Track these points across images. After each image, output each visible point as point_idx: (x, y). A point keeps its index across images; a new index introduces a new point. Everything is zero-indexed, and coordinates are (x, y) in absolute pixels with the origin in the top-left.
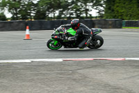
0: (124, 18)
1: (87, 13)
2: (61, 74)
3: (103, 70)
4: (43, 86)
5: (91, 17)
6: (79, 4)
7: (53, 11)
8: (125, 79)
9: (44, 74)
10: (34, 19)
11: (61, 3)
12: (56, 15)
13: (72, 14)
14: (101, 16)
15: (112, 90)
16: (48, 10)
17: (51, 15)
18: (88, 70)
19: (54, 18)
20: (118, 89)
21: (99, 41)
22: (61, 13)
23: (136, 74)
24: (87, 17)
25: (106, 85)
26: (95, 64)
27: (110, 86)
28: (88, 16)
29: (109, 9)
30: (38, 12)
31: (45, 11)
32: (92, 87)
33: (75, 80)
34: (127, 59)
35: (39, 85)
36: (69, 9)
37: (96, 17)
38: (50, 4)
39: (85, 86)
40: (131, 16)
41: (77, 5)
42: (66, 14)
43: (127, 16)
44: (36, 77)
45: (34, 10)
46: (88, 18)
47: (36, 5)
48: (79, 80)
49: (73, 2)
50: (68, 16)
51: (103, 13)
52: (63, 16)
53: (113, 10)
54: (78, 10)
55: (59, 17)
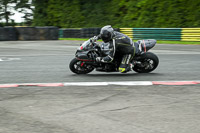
1: (7, 18)
3: (32, 102)
5: (13, 24)
8: (63, 113)
14: (29, 23)
15: (46, 130)
18: (10, 101)
20: (53, 128)
23: (79, 105)
24: (7, 24)
25: (37, 124)
26: (19, 92)
27: (42, 123)
28: (10, 21)
29: (40, 12)
32: (16, 127)
34: (66, 84)
37: (21, 24)
39: (6, 125)
40: (71, 22)
43: (65, 22)
46: (9, 24)
51: (31, 18)
53: (45, 14)
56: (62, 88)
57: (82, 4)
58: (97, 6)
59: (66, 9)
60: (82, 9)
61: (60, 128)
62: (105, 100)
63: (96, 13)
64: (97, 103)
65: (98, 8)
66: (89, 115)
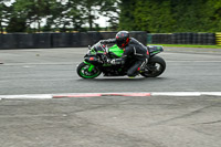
0: (151, 29)
1: (91, 23)
2: (49, 118)
3: (116, 112)
4: (21, 138)
5: (98, 28)
6: (79, 7)
7: (37, 19)
8: (150, 125)
9: (22, 119)
10: (7, 31)
11: (50, 5)
12: (42, 25)
13: (67, 23)
14: (115, 27)
15: (131, 144)
16: (29, 17)
17: (34, 25)
18: (92, 112)
19: (40, 29)
20: (140, 141)
21: (158, 66)
22: (50, 22)
23: (168, 117)
24: (91, 29)
25: (121, 136)
26: (103, 102)
27: (126, 136)
28: (94, 26)
29: (127, 15)
30: (13, 20)
31: (25, 19)
32: (98, 139)
33: (70, 127)
34: (154, 94)
35: (14, 136)
36: (63, 16)
37: (106, 29)
38: (33, 7)
39: (88, 137)
40: (160, 26)
41: (75, 8)
42: (59, 23)
43: (154, 26)
44: (8, 125)
45: (6, 17)
46: (94, 29)
47: (10, 9)
48: (79, 127)
49: (69, 5)
50: (62, 26)
51: (117, 21)
52: (53, 26)
53: (133, 18)
54: (78, 17)
55: (47, 28)
56: (149, 98)
57: (173, 6)
58: (189, 8)
59: (155, 12)
60: (173, 12)
61: (146, 142)
62: (197, 112)
63: (189, 16)
64: (188, 115)
65: (191, 11)
66: (178, 128)
